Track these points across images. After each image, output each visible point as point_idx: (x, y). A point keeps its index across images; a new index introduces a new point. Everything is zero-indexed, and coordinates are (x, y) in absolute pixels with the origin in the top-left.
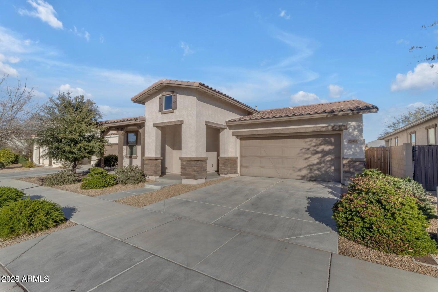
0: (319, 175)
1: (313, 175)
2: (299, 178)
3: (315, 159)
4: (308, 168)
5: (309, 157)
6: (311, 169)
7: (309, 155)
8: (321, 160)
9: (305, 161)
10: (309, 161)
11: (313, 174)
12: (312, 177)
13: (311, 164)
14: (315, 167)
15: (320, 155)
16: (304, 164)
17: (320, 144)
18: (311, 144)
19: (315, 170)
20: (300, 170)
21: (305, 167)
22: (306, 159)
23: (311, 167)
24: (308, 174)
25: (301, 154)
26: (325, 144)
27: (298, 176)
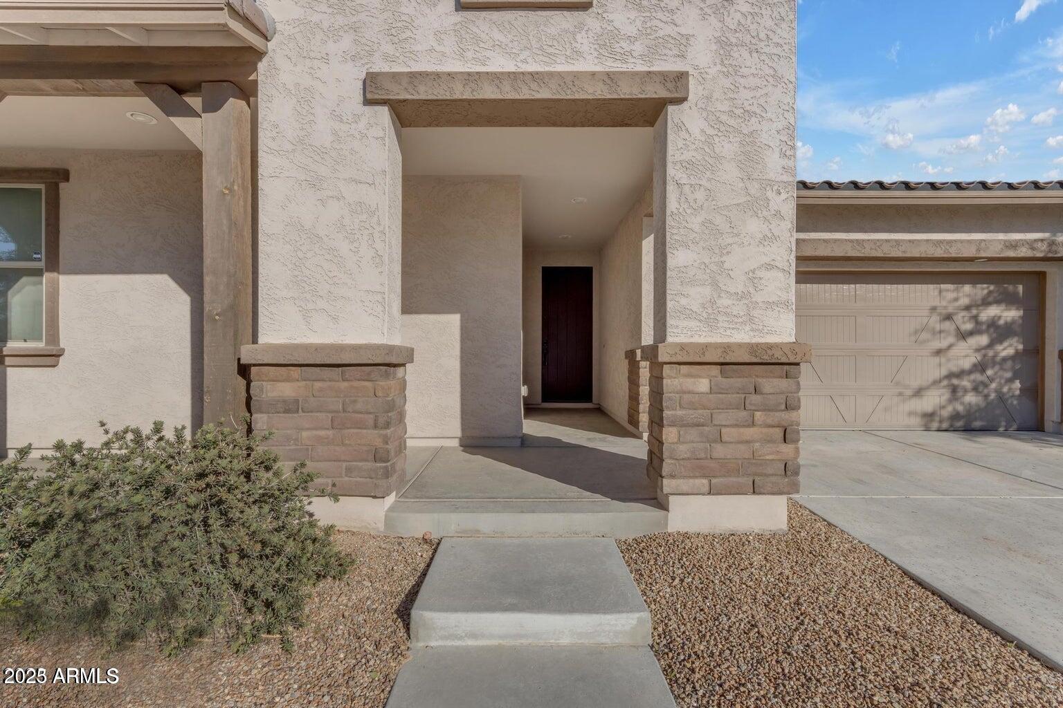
0: (979, 410)
1: (960, 408)
2: (916, 421)
3: (965, 355)
4: (945, 383)
5: (950, 347)
6: (954, 390)
7: (951, 340)
8: (985, 356)
9: (937, 360)
10: (949, 360)
11: (962, 404)
12: (955, 416)
13: (955, 369)
14: (966, 383)
15: (984, 340)
16: (933, 369)
17: (985, 303)
18: (956, 299)
19: (966, 391)
20: (918, 393)
21: (936, 383)
22: (939, 352)
23: (955, 381)
24: (943, 407)
25: (924, 336)
26: (998, 302)
27: (910, 414)
